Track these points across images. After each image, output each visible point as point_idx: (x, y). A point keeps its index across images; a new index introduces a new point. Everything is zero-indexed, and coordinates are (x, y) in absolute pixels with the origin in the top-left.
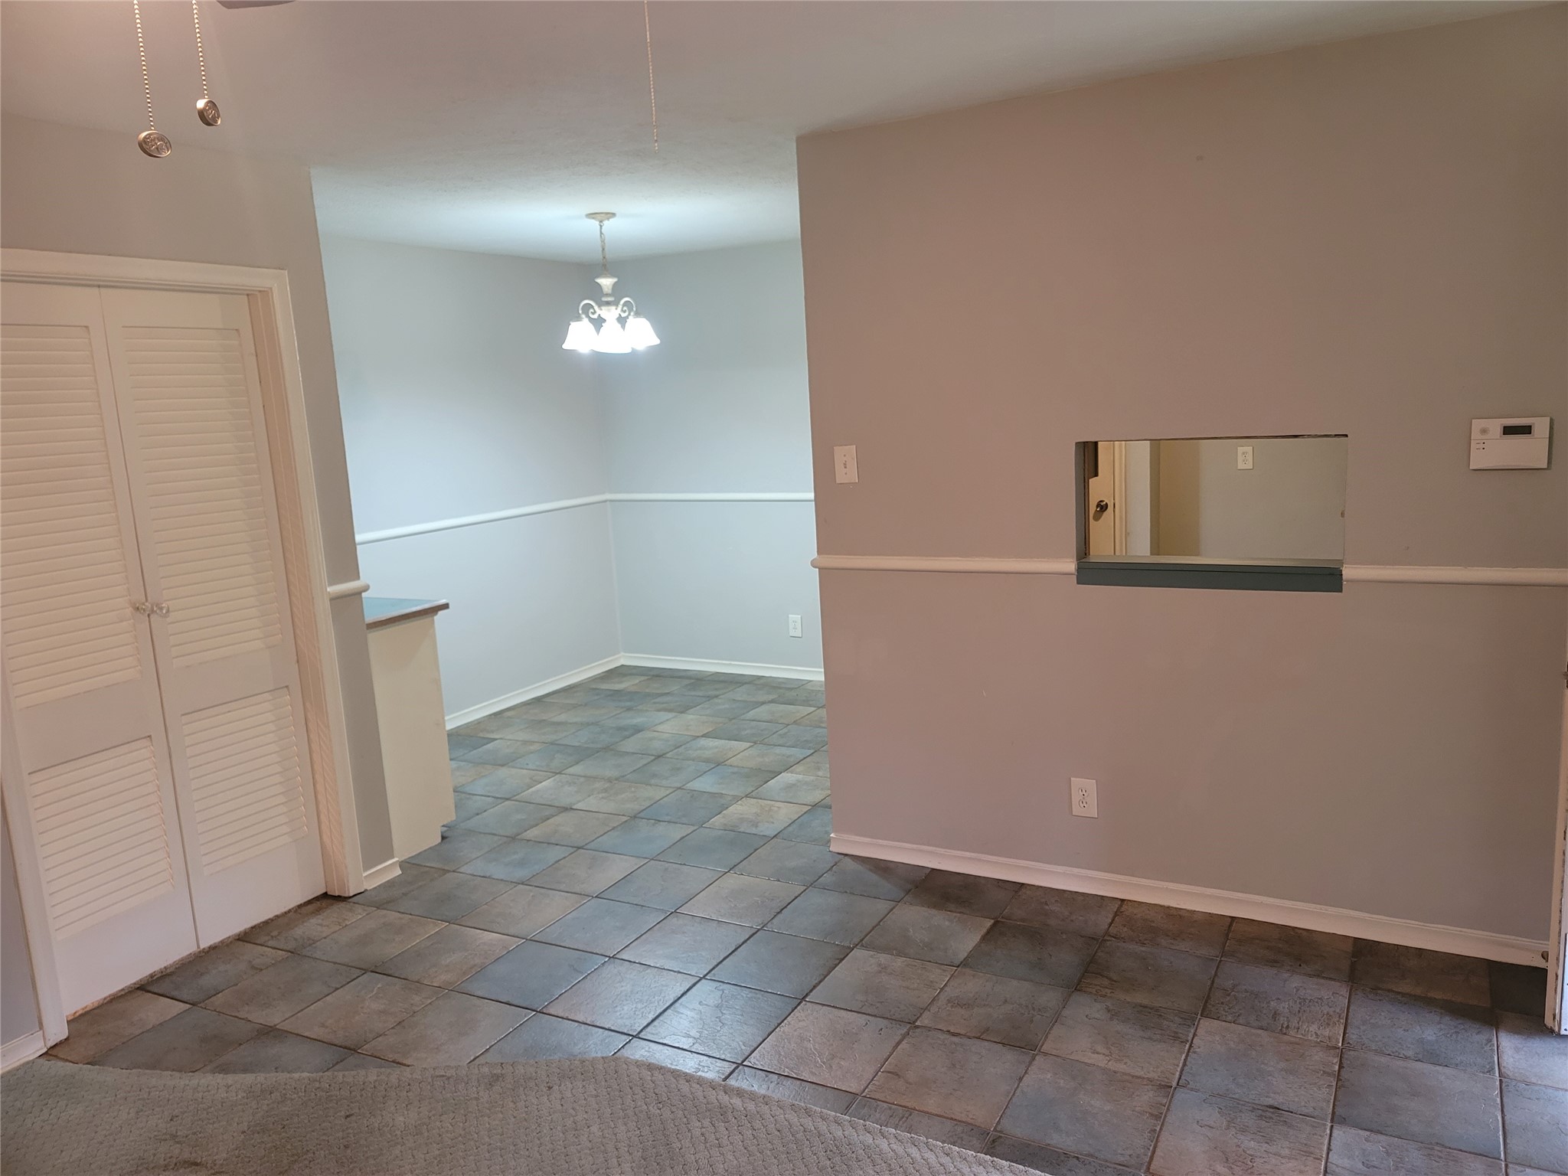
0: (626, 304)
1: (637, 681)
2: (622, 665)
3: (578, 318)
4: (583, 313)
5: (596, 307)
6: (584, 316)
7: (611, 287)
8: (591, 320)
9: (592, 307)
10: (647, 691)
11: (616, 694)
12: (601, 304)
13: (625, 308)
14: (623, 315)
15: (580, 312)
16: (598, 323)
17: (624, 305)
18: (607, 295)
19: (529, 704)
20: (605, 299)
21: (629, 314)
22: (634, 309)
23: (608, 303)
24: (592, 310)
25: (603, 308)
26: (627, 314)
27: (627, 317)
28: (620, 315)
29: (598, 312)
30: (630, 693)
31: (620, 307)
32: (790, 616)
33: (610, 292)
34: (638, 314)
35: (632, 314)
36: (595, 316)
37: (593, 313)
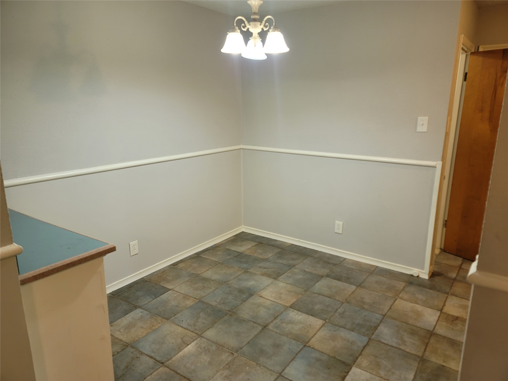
0: (268, 21)
1: (250, 246)
2: (243, 232)
3: (233, 30)
4: (237, 26)
5: (246, 22)
6: (237, 28)
7: (258, 8)
8: (242, 32)
9: (244, 22)
10: (255, 255)
11: (239, 256)
12: (250, 20)
13: (267, 24)
14: (265, 29)
15: (235, 24)
16: (247, 35)
17: (266, 22)
18: (255, 14)
19: (193, 258)
20: (253, 17)
21: (270, 28)
22: (274, 24)
23: (255, 20)
24: (243, 24)
25: (251, 23)
26: (267, 29)
27: (268, 31)
28: (263, 29)
29: (248, 26)
30: (246, 255)
31: (264, 22)
32: (336, 221)
33: (257, 11)
34: (276, 28)
35: (272, 27)
36: (245, 30)
37: (244, 27)
